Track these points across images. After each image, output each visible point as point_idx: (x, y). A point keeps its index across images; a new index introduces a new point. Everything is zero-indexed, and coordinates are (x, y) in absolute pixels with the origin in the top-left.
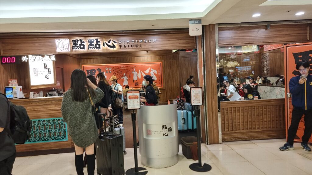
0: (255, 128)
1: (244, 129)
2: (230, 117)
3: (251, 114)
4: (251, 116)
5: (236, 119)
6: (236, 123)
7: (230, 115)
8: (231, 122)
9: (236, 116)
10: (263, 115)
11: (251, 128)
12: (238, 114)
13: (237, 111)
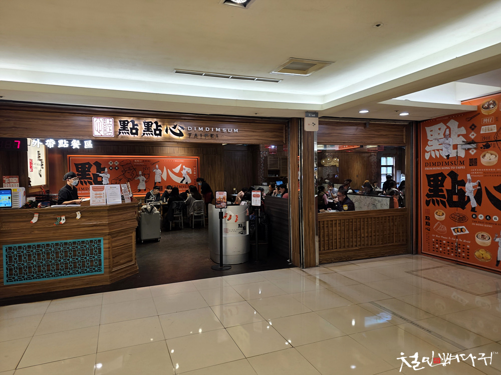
0: (352, 246)
1: (340, 248)
2: (326, 233)
3: (349, 229)
4: (348, 230)
5: (332, 235)
6: (332, 240)
7: (326, 230)
8: (327, 239)
9: (332, 231)
10: (360, 230)
11: (348, 246)
12: (334, 228)
13: (334, 225)
